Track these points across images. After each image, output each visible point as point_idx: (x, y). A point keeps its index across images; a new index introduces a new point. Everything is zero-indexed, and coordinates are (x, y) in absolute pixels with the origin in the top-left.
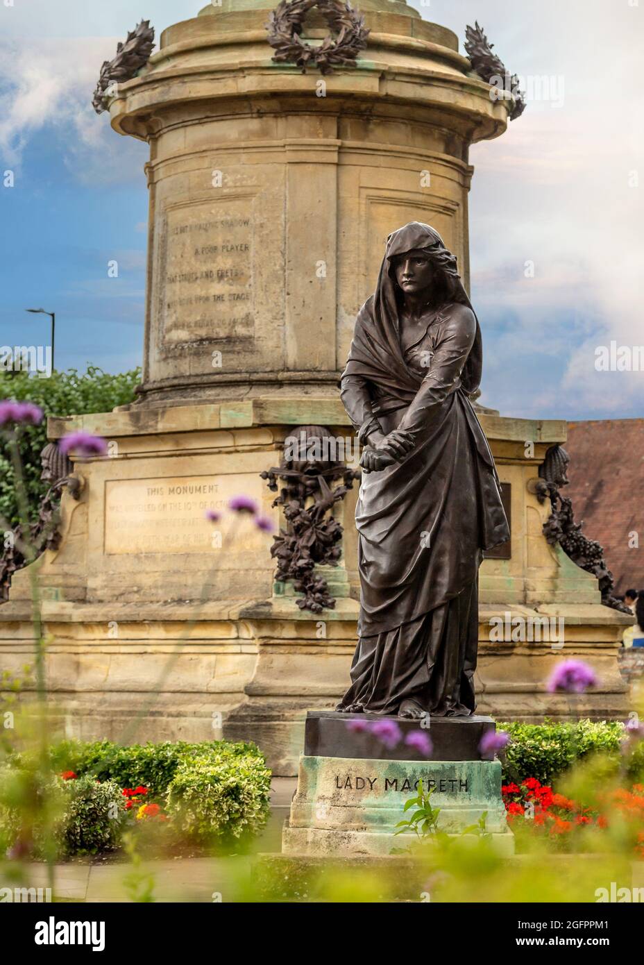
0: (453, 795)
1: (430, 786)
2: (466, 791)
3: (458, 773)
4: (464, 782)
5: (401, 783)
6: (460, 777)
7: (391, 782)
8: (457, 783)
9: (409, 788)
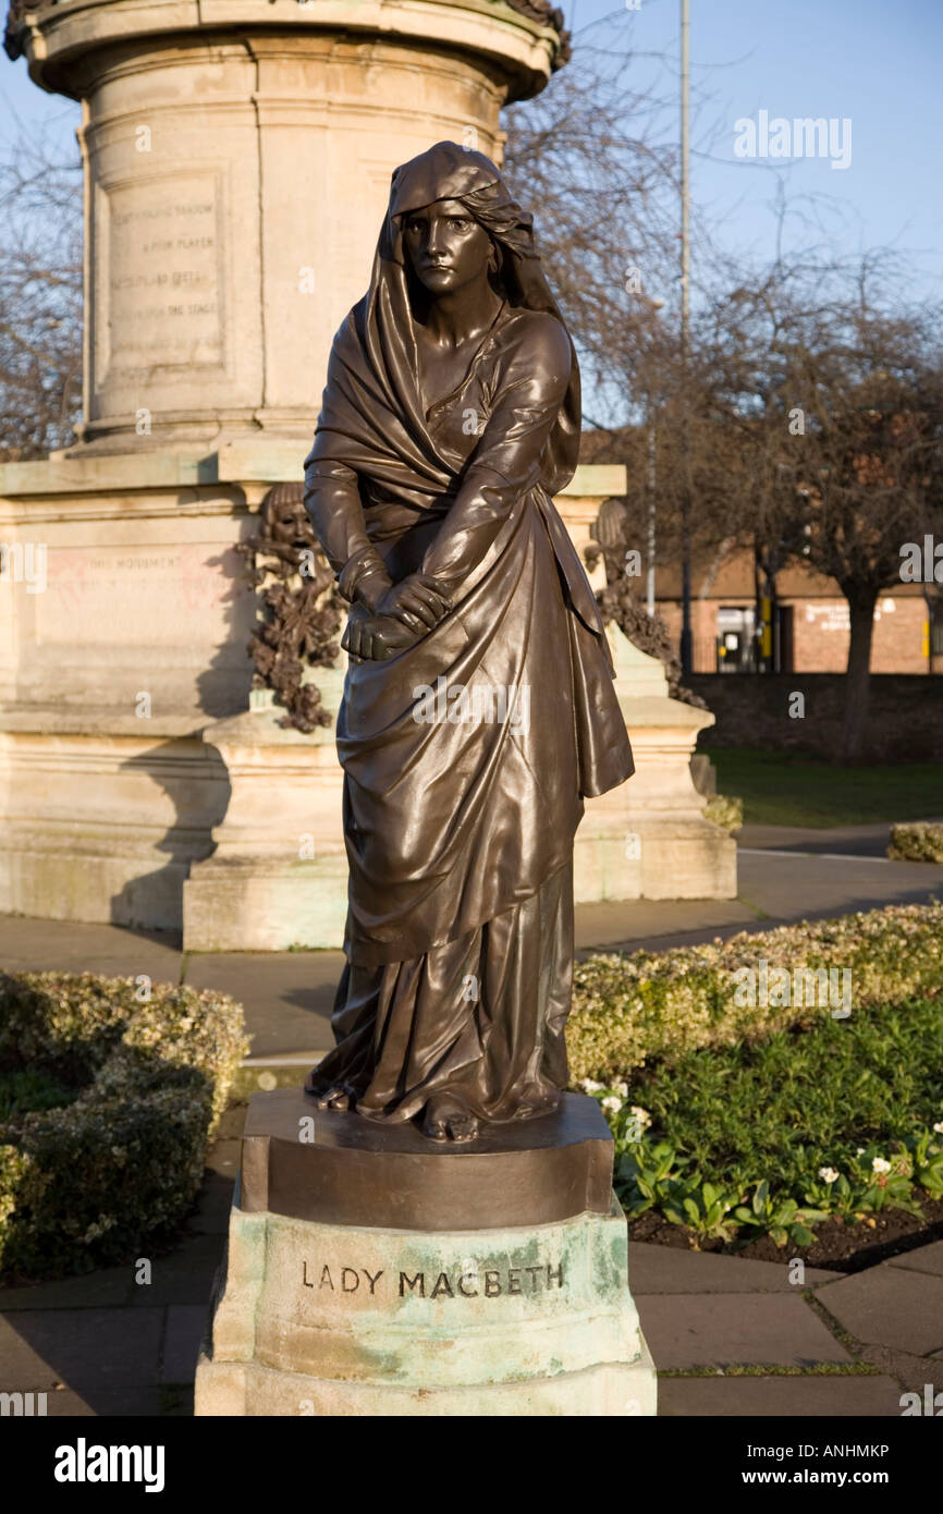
0: (534, 1298)
1: (488, 1283)
2: (560, 1285)
3: (542, 1252)
4: (555, 1269)
5: (430, 1282)
6: (547, 1260)
7: (411, 1279)
8: (542, 1275)
9: (449, 1289)
